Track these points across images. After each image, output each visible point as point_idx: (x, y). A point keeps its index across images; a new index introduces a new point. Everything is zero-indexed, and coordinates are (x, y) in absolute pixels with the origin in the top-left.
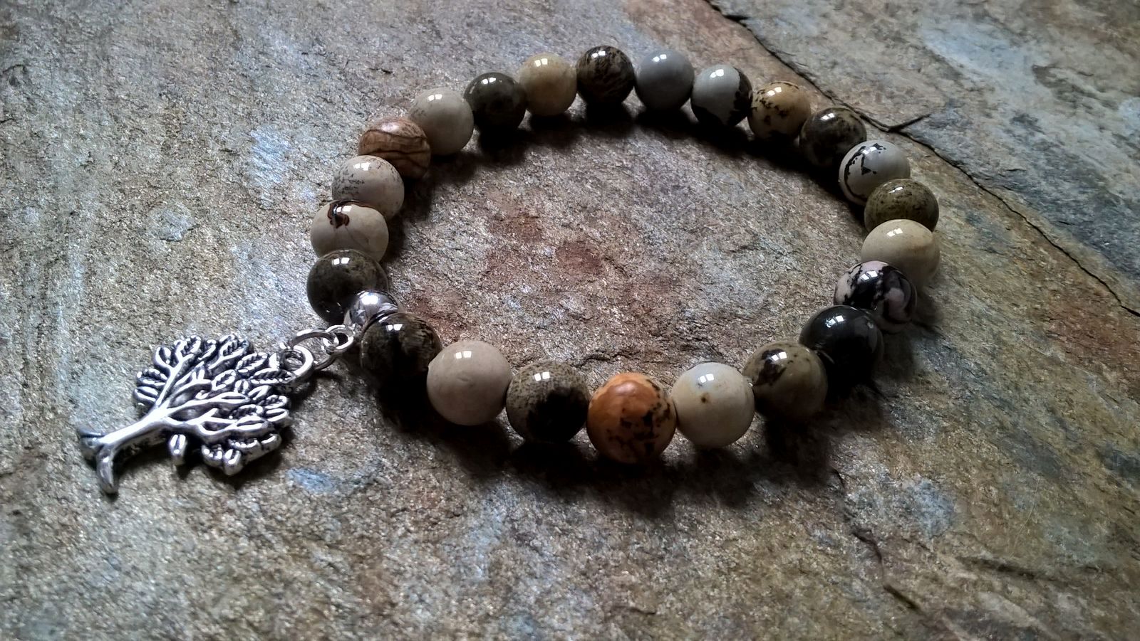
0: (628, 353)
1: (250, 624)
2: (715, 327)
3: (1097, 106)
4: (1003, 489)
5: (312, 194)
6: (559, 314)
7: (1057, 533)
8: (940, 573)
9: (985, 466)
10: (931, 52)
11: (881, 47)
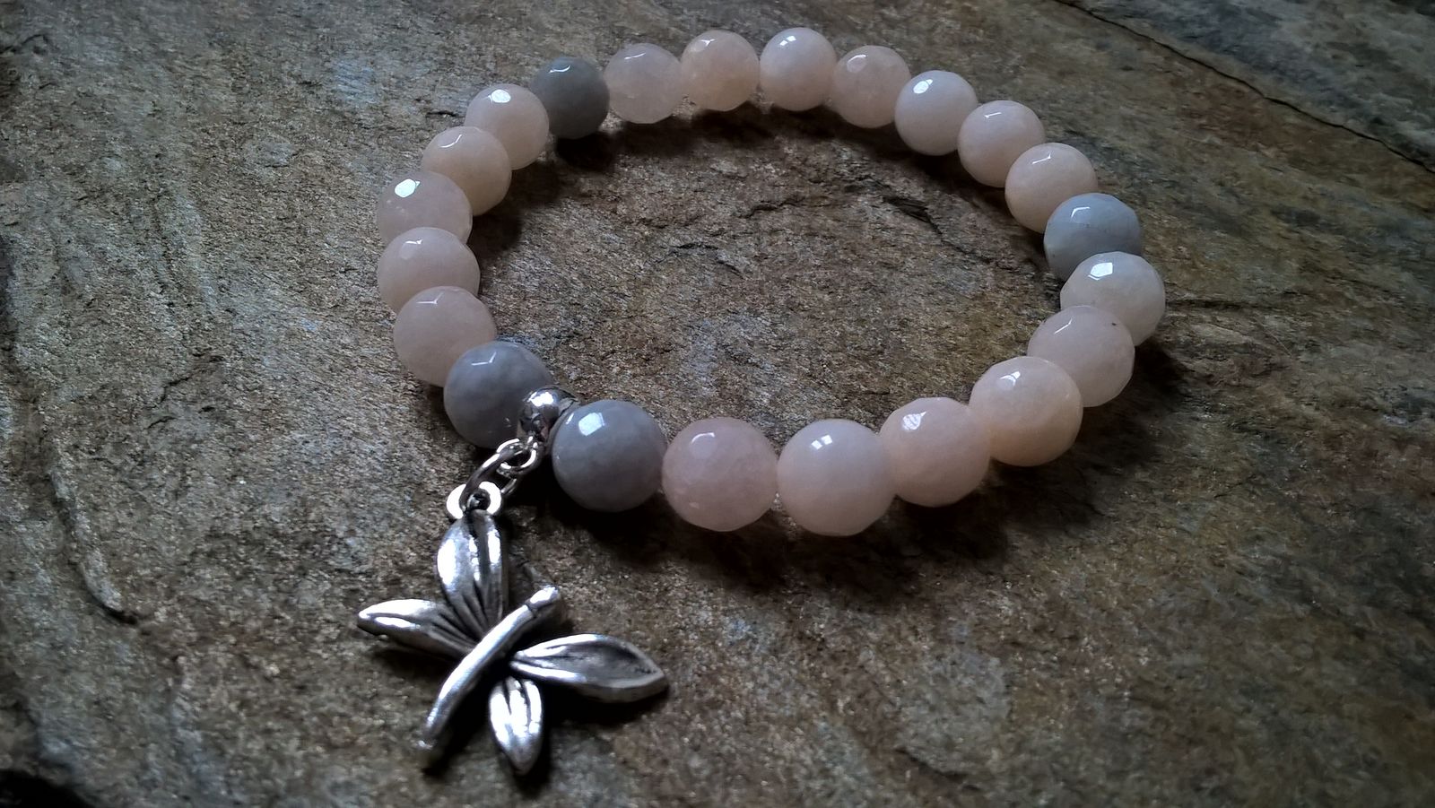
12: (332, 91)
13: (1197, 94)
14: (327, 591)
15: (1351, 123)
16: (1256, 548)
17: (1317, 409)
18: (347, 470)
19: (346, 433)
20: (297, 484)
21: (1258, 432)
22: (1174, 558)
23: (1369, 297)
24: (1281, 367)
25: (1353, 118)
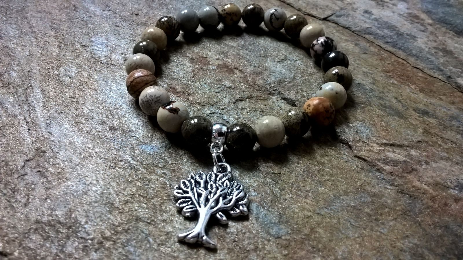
2: (279, 86)
3: (390, 5)
4: (386, 122)
5: (121, 57)
6: (223, 87)
7: (406, 133)
9: (378, 116)
12: (92, 49)
13: (389, 64)
14: (76, 246)
15: (440, 77)
16: (406, 241)
17: (428, 186)
18: (86, 197)
19: (88, 183)
20: (68, 203)
21: (408, 194)
22: (378, 244)
23: (446, 144)
24: (416, 170)
25: (441, 75)
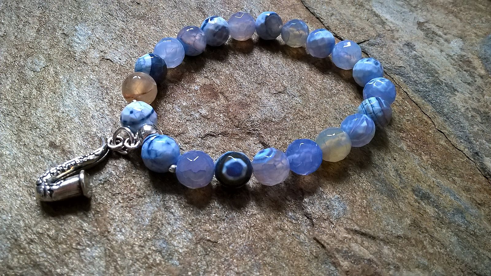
0: (224, 134)
1: (48, 235)
3: (442, 41)
4: (369, 201)
5: (98, 55)
6: (197, 115)
7: (388, 221)
8: (336, 234)
9: (363, 191)
10: (375, 12)
11: (353, 9)
12: (72, 40)
15: (466, 151)
25: (468, 148)
